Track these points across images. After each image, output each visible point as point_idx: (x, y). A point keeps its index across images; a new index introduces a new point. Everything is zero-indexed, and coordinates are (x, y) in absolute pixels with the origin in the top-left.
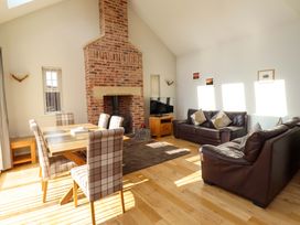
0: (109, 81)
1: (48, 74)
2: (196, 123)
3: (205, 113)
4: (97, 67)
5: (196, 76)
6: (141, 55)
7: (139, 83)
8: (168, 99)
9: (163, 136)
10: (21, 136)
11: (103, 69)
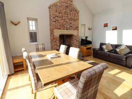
0: (62, 27)
1: (30, 22)
2: (106, 51)
3: (112, 45)
4: (57, 18)
5: (106, 25)
6: (78, 13)
7: (77, 28)
8: (87, 37)
9: (87, 56)
10: (18, 55)
11: (59, 19)
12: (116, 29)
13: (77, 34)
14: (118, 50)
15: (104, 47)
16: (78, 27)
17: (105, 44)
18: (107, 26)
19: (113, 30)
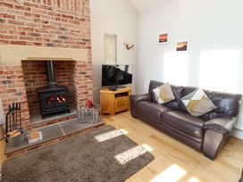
0: (31, 38)
5: (163, 39)
7: (85, 43)
8: (127, 67)
12: (184, 48)
13: (86, 60)
14: (186, 102)
15: (157, 91)
16: (89, 41)
17: (159, 84)
18: (166, 40)
19: (178, 49)
